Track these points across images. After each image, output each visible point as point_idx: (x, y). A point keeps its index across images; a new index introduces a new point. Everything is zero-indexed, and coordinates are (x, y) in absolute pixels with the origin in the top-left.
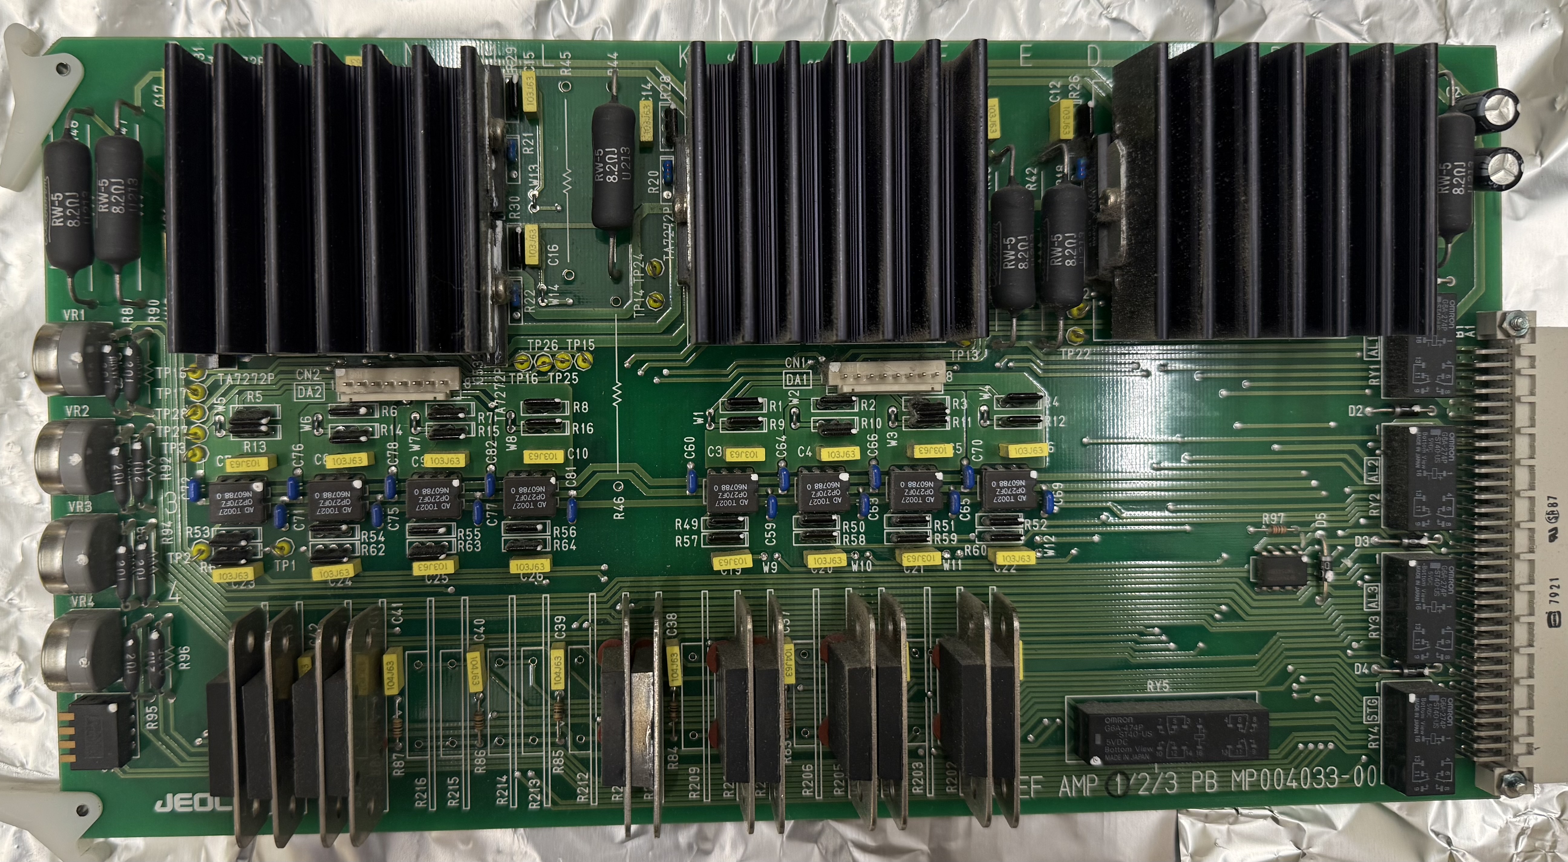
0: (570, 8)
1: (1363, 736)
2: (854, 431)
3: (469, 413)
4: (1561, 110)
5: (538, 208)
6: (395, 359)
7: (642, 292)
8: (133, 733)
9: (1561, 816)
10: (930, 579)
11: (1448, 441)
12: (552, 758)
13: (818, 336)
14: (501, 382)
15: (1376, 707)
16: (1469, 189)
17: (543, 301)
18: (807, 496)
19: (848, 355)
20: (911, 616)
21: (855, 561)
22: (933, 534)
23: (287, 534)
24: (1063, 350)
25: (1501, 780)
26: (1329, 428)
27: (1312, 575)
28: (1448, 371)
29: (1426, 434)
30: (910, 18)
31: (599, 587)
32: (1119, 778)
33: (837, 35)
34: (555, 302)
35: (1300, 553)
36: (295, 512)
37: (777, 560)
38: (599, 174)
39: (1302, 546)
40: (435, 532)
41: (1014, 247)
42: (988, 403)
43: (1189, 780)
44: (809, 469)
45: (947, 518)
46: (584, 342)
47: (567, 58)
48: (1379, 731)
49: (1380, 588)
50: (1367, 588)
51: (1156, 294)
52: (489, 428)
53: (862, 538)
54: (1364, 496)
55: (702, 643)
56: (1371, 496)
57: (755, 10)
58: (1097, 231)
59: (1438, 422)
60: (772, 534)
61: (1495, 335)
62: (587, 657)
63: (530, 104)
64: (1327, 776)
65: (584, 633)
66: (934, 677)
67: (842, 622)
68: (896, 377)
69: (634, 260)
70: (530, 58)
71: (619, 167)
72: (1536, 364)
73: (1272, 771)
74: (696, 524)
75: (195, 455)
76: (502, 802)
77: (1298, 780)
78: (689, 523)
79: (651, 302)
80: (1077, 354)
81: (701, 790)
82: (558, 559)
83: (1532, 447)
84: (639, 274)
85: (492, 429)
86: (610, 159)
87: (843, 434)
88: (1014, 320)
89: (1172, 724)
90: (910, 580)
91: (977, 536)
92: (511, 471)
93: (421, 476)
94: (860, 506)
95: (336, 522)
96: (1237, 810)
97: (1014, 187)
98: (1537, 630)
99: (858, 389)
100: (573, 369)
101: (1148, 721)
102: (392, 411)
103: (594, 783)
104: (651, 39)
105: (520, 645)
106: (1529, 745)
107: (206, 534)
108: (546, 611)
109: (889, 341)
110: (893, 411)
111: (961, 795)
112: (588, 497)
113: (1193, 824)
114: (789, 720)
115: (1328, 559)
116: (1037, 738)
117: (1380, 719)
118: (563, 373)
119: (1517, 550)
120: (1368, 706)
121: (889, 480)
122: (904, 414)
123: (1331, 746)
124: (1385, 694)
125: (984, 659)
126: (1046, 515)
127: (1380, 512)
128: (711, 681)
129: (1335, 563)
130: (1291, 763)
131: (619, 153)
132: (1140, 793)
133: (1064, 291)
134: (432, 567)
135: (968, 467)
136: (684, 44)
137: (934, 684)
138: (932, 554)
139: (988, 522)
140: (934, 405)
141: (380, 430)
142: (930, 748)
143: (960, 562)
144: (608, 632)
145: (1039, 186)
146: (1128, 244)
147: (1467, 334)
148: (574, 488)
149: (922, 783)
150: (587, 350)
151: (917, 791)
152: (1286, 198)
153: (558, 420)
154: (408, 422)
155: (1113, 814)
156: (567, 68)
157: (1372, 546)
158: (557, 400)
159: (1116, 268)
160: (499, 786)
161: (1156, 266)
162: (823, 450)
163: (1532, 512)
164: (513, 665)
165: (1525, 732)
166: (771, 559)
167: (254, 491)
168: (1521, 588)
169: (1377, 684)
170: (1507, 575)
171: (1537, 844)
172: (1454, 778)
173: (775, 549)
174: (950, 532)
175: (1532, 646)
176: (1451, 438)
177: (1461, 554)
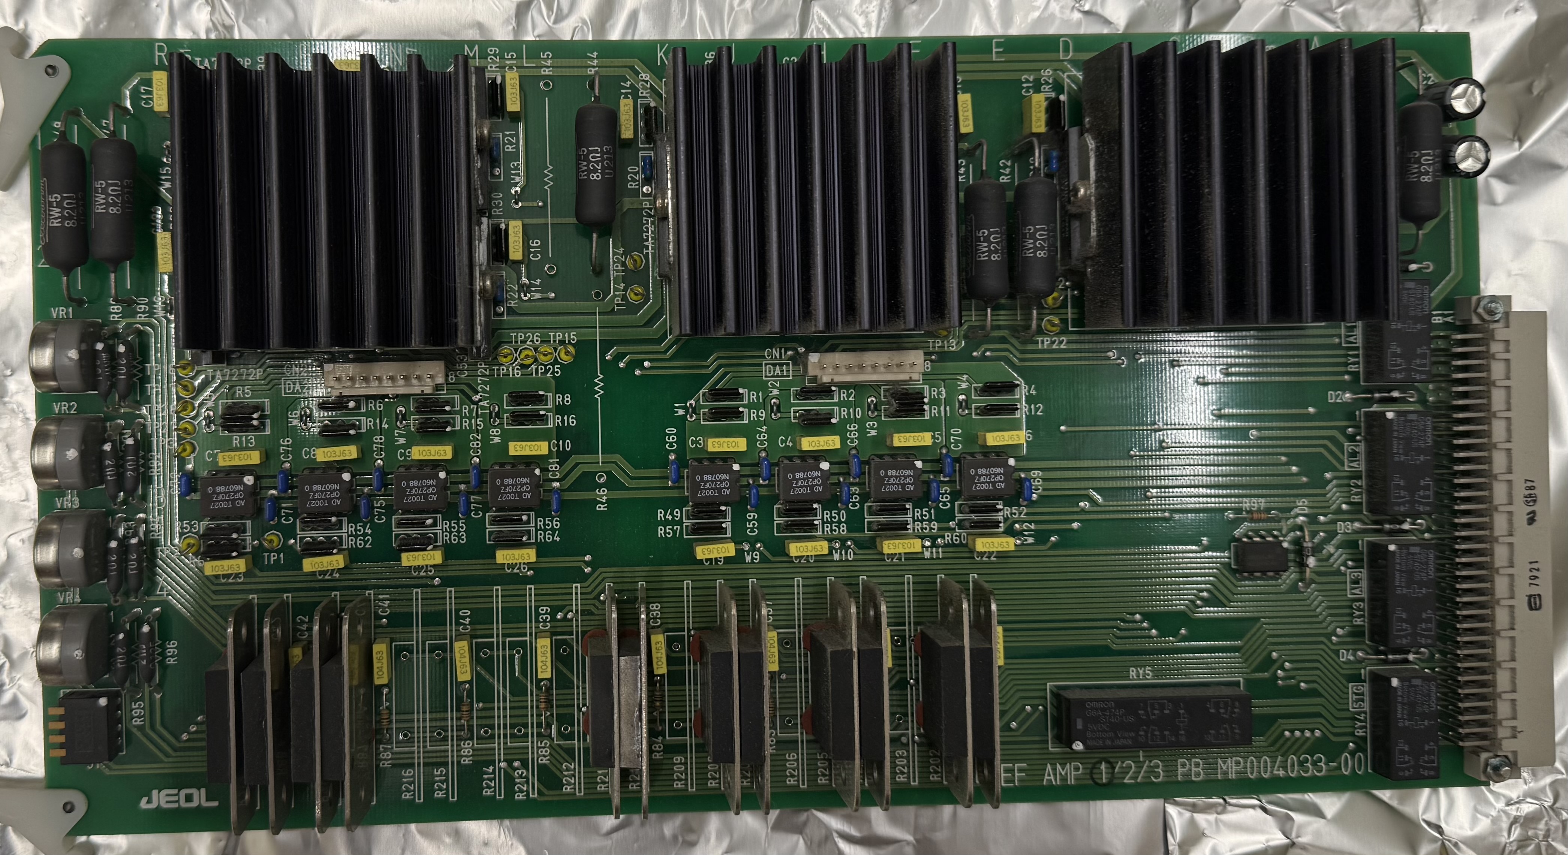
0: (550, 8)
1: (1349, 723)
2: (833, 421)
3: (453, 406)
4: (1538, 95)
5: (520, 204)
6: (381, 354)
7: (623, 285)
8: (119, 729)
9: (1555, 803)
10: (911, 567)
11: (1425, 425)
12: (538, 748)
13: (797, 327)
14: (484, 376)
15: (1363, 694)
16: (1438, 176)
17: (525, 296)
18: (789, 485)
19: (827, 346)
20: (892, 604)
21: (836, 550)
22: (914, 523)
23: (276, 527)
24: (1040, 339)
25: (1487, 764)
26: (1309, 414)
27: (1295, 561)
28: (1423, 356)
29: (1403, 418)
30: (884, 15)
31: (582, 578)
32: (1103, 766)
33: (812, 31)
34: (538, 296)
35: (1281, 538)
36: (284, 505)
37: (758, 550)
38: (583, 171)
39: (1284, 532)
40: (422, 524)
41: (987, 240)
42: (967, 392)
43: (1174, 768)
44: (790, 459)
45: (927, 506)
46: (566, 335)
47: (548, 58)
48: (1366, 718)
49: (1363, 574)
50: (1351, 575)
51: (1122, 283)
52: (473, 421)
53: (843, 527)
54: (1345, 482)
55: (686, 633)
56: (1352, 482)
57: (732, 8)
58: (1069, 222)
59: (1418, 407)
60: (754, 524)
61: (1470, 320)
62: (572, 648)
63: (513, 104)
64: (1314, 764)
65: (569, 623)
66: (917, 665)
67: (824, 611)
68: (874, 367)
69: (615, 254)
70: (512, 59)
71: (603, 165)
72: (1510, 348)
73: (1258, 758)
74: (679, 515)
75: (185, 450)
76: (487, 792)
77: (1285, 768)
78: (671, 514)
79: (632, 294)
80: (1053, 342)
81: (686, 779)
82: (542, 550)
83: (1509, 430)
84: (620, 268)
85: (476, 422)
86: (593, 157)
87: (823, 424)
88: (989, 310)
89: (1153, 708)
90: (891, 568)
91: (957, 524)
92: (496, 463)
93: (408, 468)
94: (841, 495)
95: (325, 514)
96: (1225, 800)
97: (987, 181)
98: (1518, 613)
99: (838, 379)
100: (556, 362)
101: (1129, 705)
102: (378, 405)
103: (579, 773)
104: (629, 38)
105: (504, 636)
106: (1514, 728)
107: (195, 528)
108: (530, 602)
109: (867, 331)
110: (872, 401)
111: (945, 783)
112: (571, 488)
113: (1180, 813)
114: (773, 708)
115: (1310, 545)
116: (1020, 725)
117: (1366, 706)
118: (545, 366)
119: (1497, 533)
120: (1354, 693)
121: (869, 469)
122: (883, 403)
123: (1318, 733)
124: (1371, 681)
125: (963, 641)
126: (1026, 503)
127: (1362, 498)
128: (695, 671)
129: (1316, 550)
130: (1278, 750)
131: (602, 152)
132: (1126, 781)
133: (1036, 281)
134: (420, 558)
135: (947, 455)
136: (662, 43)
137: (917, 672)
138: (912, 541)
139: (967, 510)
140: (912, 394)
141: (366, 423)
142: (913, 736)
143: (940, 550)
144: (592, 623)
145: (1013, 178)
146: (1098, 236)
147: (1446, 319)
148: (557, 480)
149: (906, 771)
150: (570, 343)
151: (901, 779)
152: (1250, 189)
153: (542, 412)
154: (394, 416)
155: (1099, 803)
156: (548, 67)
157: (1355, 532)
158: (541, 393)
159: (1087, 258)
160: (485, 776)
161: (1121, 257)
162: (803, 439)
163: (1510, 495)
164: (498, 656)
165: (1509, 715)
166: (753, 549)
167: (245, 485)
168: (1502, 571)
169: (1363, 671)
170: (1488, 559)
171: (1530, 833)
172: (1438, 763)
173: (757, 539)
174: (930, 520)
175: (1513, 629)
176: (1429, 423)
177: (1442, 539)
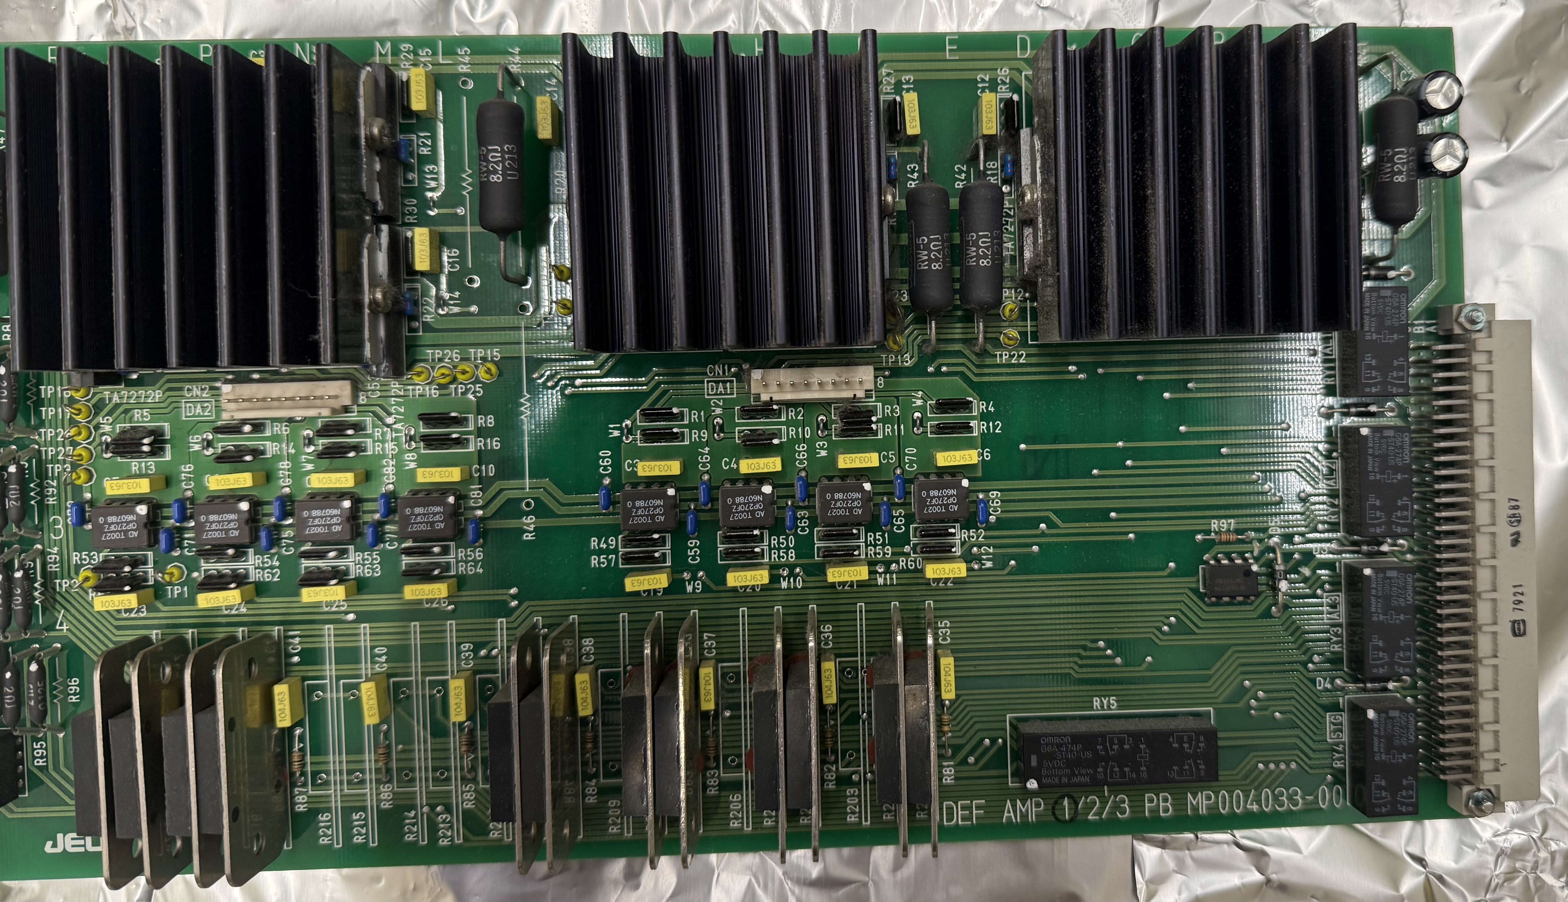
1: (1327, 755)
2: (777, 441)
3: (366, 429)
4: (1527, 93)
5: (437, 211)
6: (287, 373)
8: (21, 770)
9: (1543, 834)
10: (863, 595)
11: (1403, 442)
12: (462, 793)
14: (398, 396)
15: (1341, 724)
16: (1412, 176)
17: (443, 310)
18: (728, 510)
19: (773, 361)
20: (844, 634)
21: (784, 578)
22: (866, 548)
23: (179, 559)
24: (998, 353)
25: (1469, 798)
26: (1280, 430)
27: (1267, 585)
28: (1401, 368)
29: (1378, 435)
31: (508, 612)
32: (1066, 802)
34: (457, 310)
35: (1253, 561)
36: (187, 536)
37: (700, 579)
38: (484, 173)
39: (1254, 554)
40: (325, 557)
41: (926, 247)
42: (921, 409)
43: (1140, 804)
44: (733, 482)
45: (881, 530)
46: (488, 352)
47: (465, 54)
48: (1344, 749)
49: (1341, 598)
50: (1327, 598)
52: (385, 445)
53: (792, 554)
54: (1321, 501)
55: (621, 669)
56: (1328, 500)
59: (1397, 422)
60: (695, 552)
61: (1452, 330)
62: (497, 687)
63: (421, 103)
64: (1290, 798)
65: (492, 661)
66: (869, 698)
68: (821, 384)
70: (427, 55)
71: (505, 166)
72: (1493, 359)
73: (1231, 792)
74: (614, 543)
75: (79, 477)
76: (410, 838)
77: (1259, 802)
78: (606, 542)
79: (559, 308)
80: (1012, 356)
82: (464, 583)
83: (1492, 446)
85: (390, 446)
87: (765, 445)
88: (933, 323)
89: (1112, 743)
90: (842, 596)
91: (912, 549)
93: (313, 497)
96: (1196, 836)
97: (927, 184)
98: (1501, 639)
99: (782, 397)
100: (477, 381)
101: (1087, 740)
102: (284, 428)
105: (424, 674)
106: (1496, 761)
107: (94, 560)
108: (451, 638)
110: (822, 420)
112: (495, 517)
113: (1149, 850)
115: (1283, 568)
116: (977, 761)
117: (1345, 737)
118: (465, 385)
119: (1479, 555)
120: (1331, 723)
121: (815, 491)
122: (834, 422)
123: (1293, 765)
124: (1349, 710)
126: (983, 525)
127: (1338, 518)
129: (1289, 572)
130: (1251, 784)
132: (1090, 817)
133: (981, 292)
134: (320, 594)
135: (901, 476)
137: (869, 705)
138: (858, 568)
139: (922, 533)
140: (862, 412)
141: (269, 448)
142: (865, 773)
143: (894, 576)
147: (1428, 329)
148: (480, 508)
149: (857, 811)
150: (492, 360)
151: (853, 819)
153: (458, 436)
154: (301, 440)
155: (1062, 841)
156: (466, 64)
157: (1332, 553)
158: (453, 414)
160: (408, 821)
162: (741, 462)
163: (1493, 515)
164: (417, 695)
165: (1492, 747)
166: (694, 578)
167: (138, 515)
168: (1484, 596)
169: (1341, 700)
170: (1470, 582)
171: (1518, 865)
172: (1417, 798)
173: (699, 567)
174: (883, 545)
175: (1496, 656)
176: (1407, 439)
177: (1425, 561)
